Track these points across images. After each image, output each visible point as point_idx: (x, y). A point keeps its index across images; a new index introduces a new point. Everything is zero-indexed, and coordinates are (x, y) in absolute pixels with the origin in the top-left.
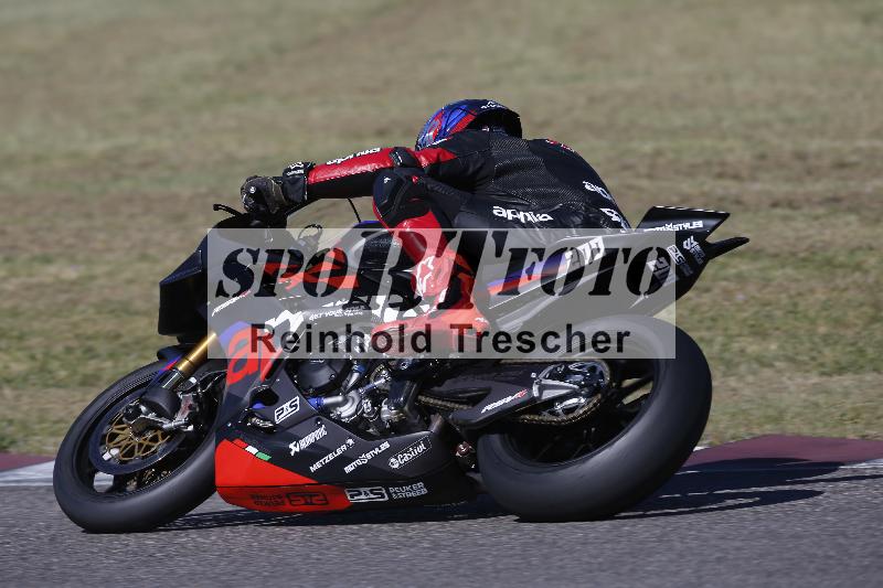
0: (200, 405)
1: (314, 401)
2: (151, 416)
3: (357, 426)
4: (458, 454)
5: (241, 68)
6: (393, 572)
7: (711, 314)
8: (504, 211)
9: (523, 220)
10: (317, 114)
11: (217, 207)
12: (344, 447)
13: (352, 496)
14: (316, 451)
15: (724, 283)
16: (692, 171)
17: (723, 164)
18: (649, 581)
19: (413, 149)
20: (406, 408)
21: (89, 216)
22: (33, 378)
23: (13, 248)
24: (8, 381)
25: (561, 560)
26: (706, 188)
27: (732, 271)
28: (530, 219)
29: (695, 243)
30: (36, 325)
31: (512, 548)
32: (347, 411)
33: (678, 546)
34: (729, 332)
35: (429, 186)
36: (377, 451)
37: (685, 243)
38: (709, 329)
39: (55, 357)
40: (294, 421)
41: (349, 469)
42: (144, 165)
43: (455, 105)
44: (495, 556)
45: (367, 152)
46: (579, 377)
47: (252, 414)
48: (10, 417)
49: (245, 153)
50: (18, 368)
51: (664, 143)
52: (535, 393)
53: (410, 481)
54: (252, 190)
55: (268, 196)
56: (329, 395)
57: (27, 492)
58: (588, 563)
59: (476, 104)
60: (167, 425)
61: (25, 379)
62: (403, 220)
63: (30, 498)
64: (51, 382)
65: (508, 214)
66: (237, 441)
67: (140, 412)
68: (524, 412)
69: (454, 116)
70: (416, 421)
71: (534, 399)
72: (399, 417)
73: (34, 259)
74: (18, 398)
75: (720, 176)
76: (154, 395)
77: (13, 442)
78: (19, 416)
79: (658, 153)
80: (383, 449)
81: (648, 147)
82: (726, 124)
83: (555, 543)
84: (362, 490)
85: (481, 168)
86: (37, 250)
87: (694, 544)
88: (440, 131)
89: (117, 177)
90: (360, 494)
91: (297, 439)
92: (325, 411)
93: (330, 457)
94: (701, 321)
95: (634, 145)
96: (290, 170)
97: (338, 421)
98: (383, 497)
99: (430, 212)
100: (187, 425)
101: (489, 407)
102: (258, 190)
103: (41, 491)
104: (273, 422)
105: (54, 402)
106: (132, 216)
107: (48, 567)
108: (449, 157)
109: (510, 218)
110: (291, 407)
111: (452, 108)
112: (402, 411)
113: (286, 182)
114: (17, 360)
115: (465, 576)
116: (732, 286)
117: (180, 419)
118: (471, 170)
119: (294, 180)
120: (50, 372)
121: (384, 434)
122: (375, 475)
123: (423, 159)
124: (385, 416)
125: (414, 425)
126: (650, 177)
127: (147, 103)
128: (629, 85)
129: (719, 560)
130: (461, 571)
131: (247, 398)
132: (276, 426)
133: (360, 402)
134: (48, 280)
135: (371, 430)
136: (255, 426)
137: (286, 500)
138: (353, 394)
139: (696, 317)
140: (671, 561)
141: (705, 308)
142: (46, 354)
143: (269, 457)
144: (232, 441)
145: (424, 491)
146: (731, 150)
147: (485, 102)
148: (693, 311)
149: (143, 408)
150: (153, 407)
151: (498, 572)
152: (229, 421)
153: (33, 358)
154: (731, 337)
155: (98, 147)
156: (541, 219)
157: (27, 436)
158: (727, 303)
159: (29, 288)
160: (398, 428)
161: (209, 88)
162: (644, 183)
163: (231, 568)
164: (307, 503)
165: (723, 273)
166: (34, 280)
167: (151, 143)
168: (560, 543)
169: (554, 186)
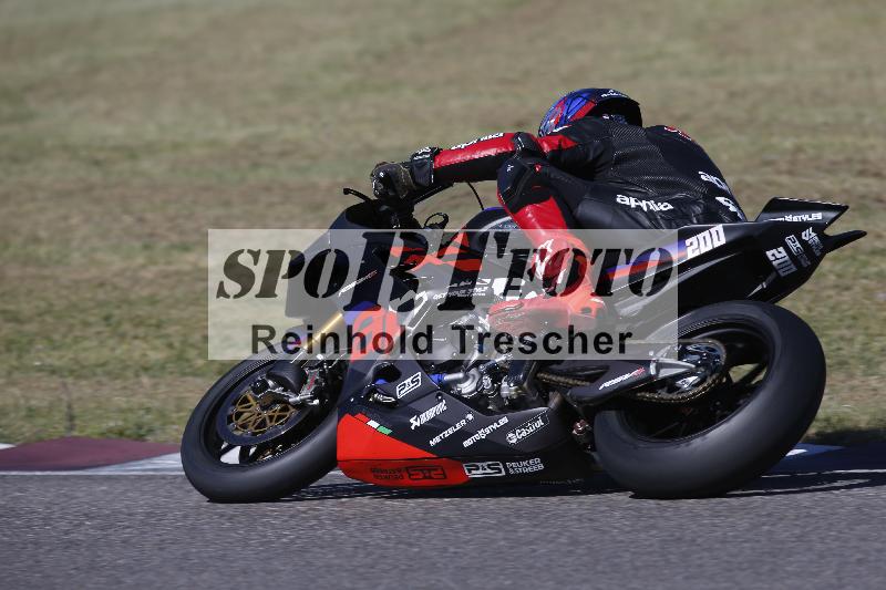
0: (326, 381)
1: (435, 377)
2: (279, 390)
3: (478, 402)
4: (574, 432)
5: (380, 57)
6: (530, 567)
7: (851, 313)
8: (626, 198)
9: (645, 209)
10: (455, 105)
11: (347, 191)
12: (463, 422)
13: (470, 471)
14: (436, 426)
15: (864, 281)
16: (832, 169)
17: (864, 162)
18: (789, 582)
19: (536, 135)
20: (525, 385)
21: (227, 204)
22: (170, 366)
23: (151, 235)
24: (146, 369)
25: (700, 558)
26: (847, 185)
27: (874, 269)
28: (651, 208)
29: (814, 234)
30: (174, 313)
31: (651, 545)
32: (467, 388)
33: (819, 546)
34: (870, 331)
35: (552, 176)
36: (495, 426)
37: (803, 234)
38: (849, 327)
39: (193, 346)
40: (416, 396)
41: (467, 443)
42: (283, 154)
43: (576, 93)
44: (634, 553)
45: (490, 137)
46: (696, 357)
47: (374, 390)
48: (149, 405)
49: (383, 143)
50: (155, 356)
51: (806, 139)
52: (653, 371)
53: (527, 456)
54: (382, 174)
55: (397, 181)
56: (449, 373)
57: (163, 481)
58: (728, 562)
59: (597, 92)
60: (294, 399)
61: (163, 368)
62: (526, 205)
63: (168, 487)
64: (188, 370)
65: (632, 202)
66: (359, 416)
67: (267, 386)
68: (641, 390)
69: (576, 103)
70: (535, 398)
71: (651, 377)
72: (519, 394)
73: (173, 247)
74: (155, 386)
75: (862, 173)
76: (282, 369)
77: (151, 431)
78: (156, 404)
79: (798, 149)
80: (502, 424)
81: (788, 144)
82: (867, 121)
83: (694, 541)
84: (479, 464)
85: (601, 154)
86: (174, 238)
87: (834, 545)
88: (562, 118)
89: (255, 166)
90: (478, 469)
91: (418, 414)
92: (447, 388)
93: (451, 431)
94: (841, 320)
95: (775, 140)
96: (417, 154)
97: (459, 396)
98: (500, 472)
99: (552, 198)
100: (312, 399)
101: (607, 384)
102: (386, 174)
103: (179, 480)
104: (396, 398)
105: (190, 391)
106: (271, 205)
107: (186, 557)
108: (571, 144)
109: (633, 206)
110: (413, 382)
111: (573, 96)
112: (521, 388)
113: (414, 166)
114: (154, 348)
115: (604, 572)
116: (872, 284)
117: (306, 393)
118: (591, 158)
119: (422, 164)
120: (188, 360)
121: (503, 410)
122: (493, 450)
123: (546, 145)
124: (505, 393)
125: (533, 402)
126: (790, 173)
127: (287, 92)
128: (769, 80)
129: (860, 562)
130: (599, 568)
131: (370, 374)
132: (398, 401)
133: (481, 379)
134: (187, 267)
135: (490, 408)
136: (377, 402)
137: (406, 476)
138: (473, 371)
139: (837, 315)
140: (811, 562)
141: (845, 307)
142: (184, 343)
143: (390, 431)
144: (353, 415)
145: (541, 467)
146: (872, 147)
147: (606, 91)
148: (833, 309)
149: (270, 383)
150: (281, 382)
151: (636, 569)
152: (352, 396)
153: (170, 346)
154: (872, 336)
155: (238, 134)
156: (662, 208)
157: (164, 424)
158: (867, 302)
159: (166, 276)
160: (515, 405)
161: (347, 77)
162: (784, 179)
163: (369, 560)
164: (425, 478)
165: (864, 271)
166: (172, 268)
167: (290, 132)
168: (699, 541)
169: (670, 174)
